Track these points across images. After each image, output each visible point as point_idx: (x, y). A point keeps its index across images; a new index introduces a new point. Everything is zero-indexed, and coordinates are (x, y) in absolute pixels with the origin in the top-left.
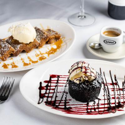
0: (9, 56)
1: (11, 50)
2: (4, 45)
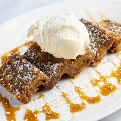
0: (36, 90)
1: (39, 78)
2: (22, 66)
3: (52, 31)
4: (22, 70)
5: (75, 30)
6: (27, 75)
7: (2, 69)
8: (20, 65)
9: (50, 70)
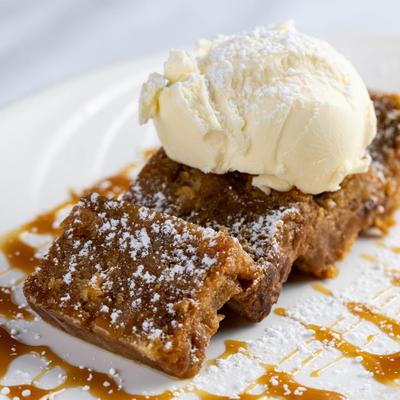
0: (217, 320)
1: (232, 262)
3: (248, 79)
4: (147, 247)
5: (331, 70)
6: (175, 263)
7: (56, 260)
8: (132, 233)
9: (253, 239)
